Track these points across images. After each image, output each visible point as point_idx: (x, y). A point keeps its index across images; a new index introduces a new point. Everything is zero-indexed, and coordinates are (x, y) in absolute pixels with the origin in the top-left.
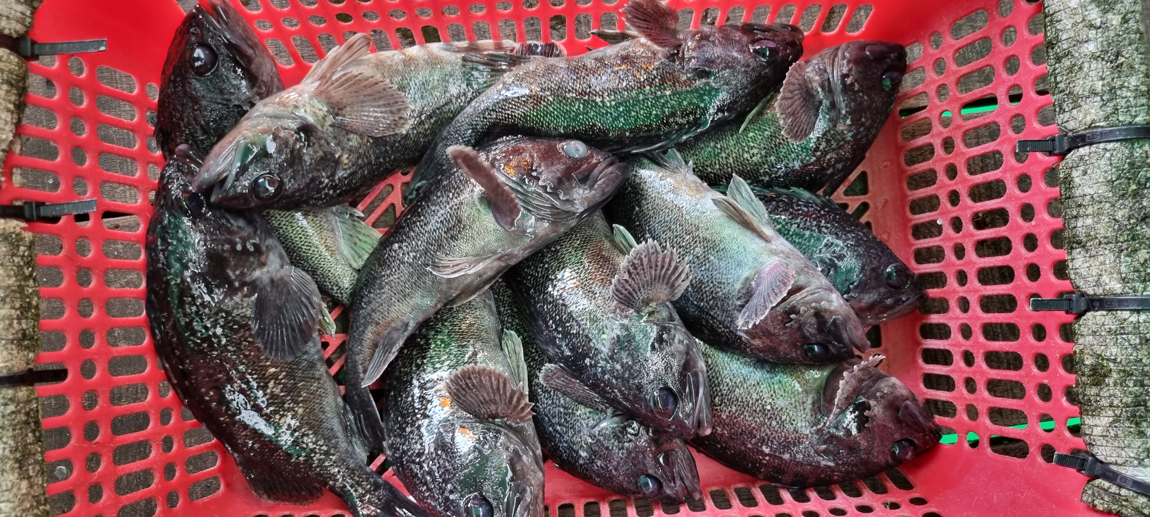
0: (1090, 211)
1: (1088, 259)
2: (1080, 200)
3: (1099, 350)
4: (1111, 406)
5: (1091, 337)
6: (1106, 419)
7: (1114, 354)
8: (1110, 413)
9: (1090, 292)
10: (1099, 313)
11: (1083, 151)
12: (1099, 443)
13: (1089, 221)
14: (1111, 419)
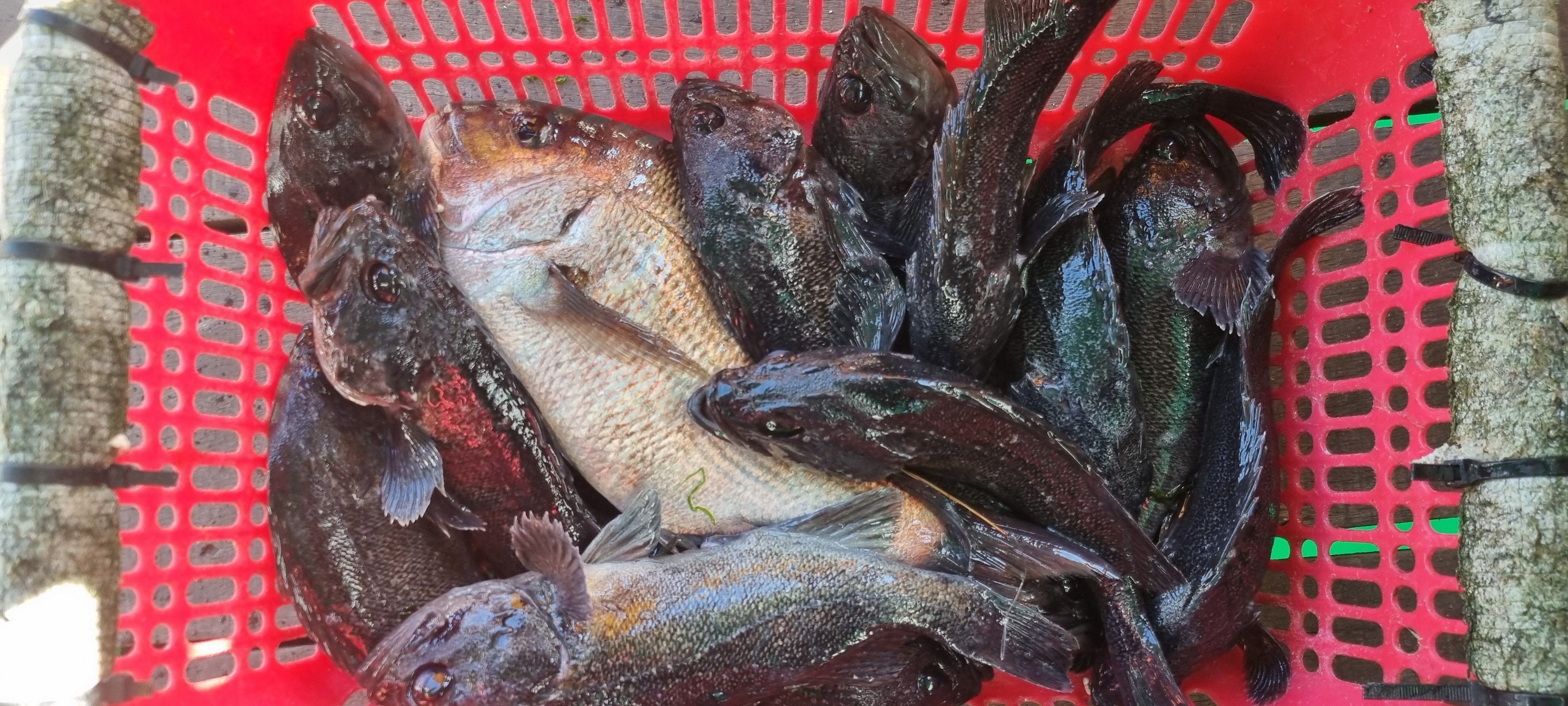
0: (93, 379)
1: (105, 318)
2: (104, 395)
3: (107, 202)
4: (105, 130)
5: (116, 220)
6: (112, 117)
7: (90, 194)
8: (107, 123)
9: (106, 277)
10: (100, 248)
11: (89, 458)
12: (124, 90)
13: (95, 365)
14: (106, 115)
